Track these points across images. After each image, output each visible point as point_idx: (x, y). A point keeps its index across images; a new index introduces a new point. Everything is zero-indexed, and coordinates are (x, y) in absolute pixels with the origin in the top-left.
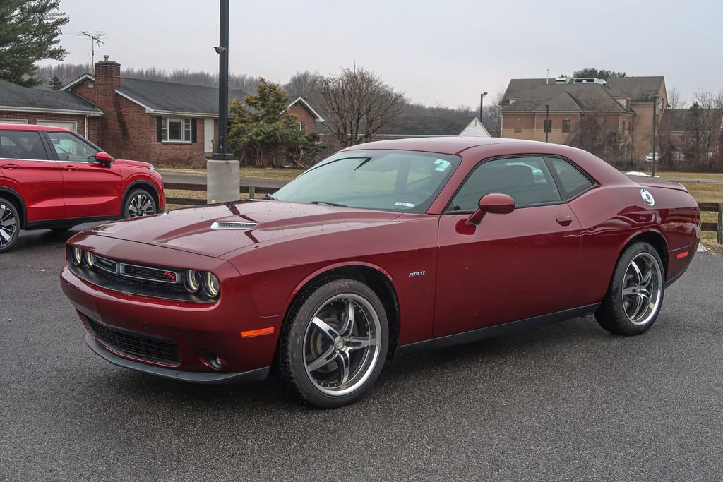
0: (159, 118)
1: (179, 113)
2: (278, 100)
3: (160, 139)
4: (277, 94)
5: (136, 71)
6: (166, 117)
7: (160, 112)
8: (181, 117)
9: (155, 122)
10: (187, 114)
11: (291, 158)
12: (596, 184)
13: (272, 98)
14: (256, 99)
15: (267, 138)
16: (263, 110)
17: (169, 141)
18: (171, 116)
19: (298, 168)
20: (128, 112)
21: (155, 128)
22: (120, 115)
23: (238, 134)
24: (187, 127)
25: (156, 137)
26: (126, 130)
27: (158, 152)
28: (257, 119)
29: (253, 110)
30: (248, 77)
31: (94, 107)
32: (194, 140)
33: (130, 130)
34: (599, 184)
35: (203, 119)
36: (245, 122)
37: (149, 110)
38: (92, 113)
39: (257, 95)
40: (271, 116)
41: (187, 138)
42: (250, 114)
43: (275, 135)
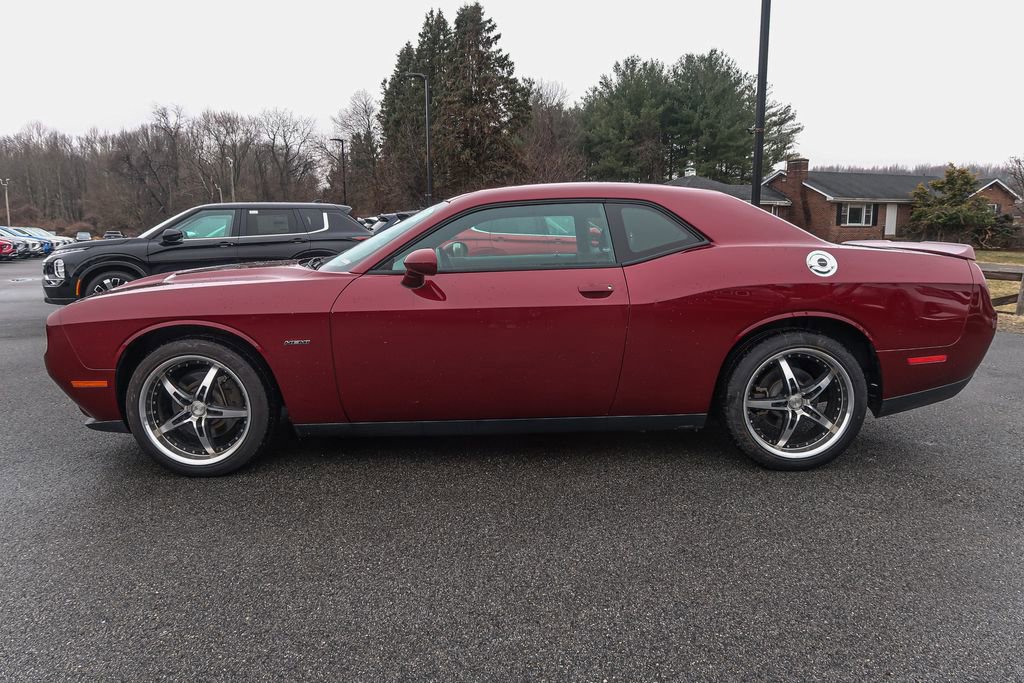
0: (840, 205)
1: (858, 200)
2: (967, 183)
3: (839, 222)
4: (966, 177)
5: (881, 167)
6: (846, 204)
7: (840, 199)
8: (862, 203)
9: (835, 208)
10: (868, 200)
11: (977, 239)
12: (706, 241)
13: (959, 182)
14: (942, 183)
15: (950, 220)
16: (949, 194)
17: (848, 224)
18: (851, 203)
19: (982, 249)
20: (812, 201)
21: (835, 214)
22: (805, 203)
23: (919, 217)
24: (868, 212)
25: (835, 220)
26: (810, 216)
27: (837, 234)
28: (942, 202)
29: (939, 195)
30: (993, 166)
31: (783, 198)
32: (875, 223)
33: (813, 216)
34: (711, 240)
35: (885, 205)
36: (929, 205)
37: (830, 198)
38: (778, 203)
39: (945, 179)
40: (958, 198)
41: (867, 222)
42: (936, 198)
43: (958, 217)
